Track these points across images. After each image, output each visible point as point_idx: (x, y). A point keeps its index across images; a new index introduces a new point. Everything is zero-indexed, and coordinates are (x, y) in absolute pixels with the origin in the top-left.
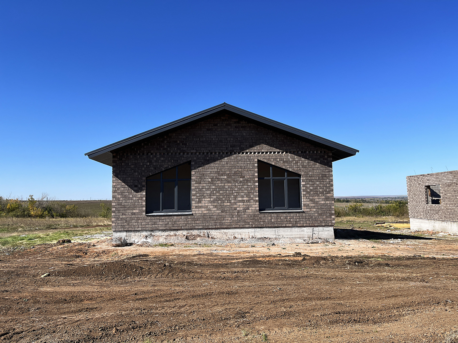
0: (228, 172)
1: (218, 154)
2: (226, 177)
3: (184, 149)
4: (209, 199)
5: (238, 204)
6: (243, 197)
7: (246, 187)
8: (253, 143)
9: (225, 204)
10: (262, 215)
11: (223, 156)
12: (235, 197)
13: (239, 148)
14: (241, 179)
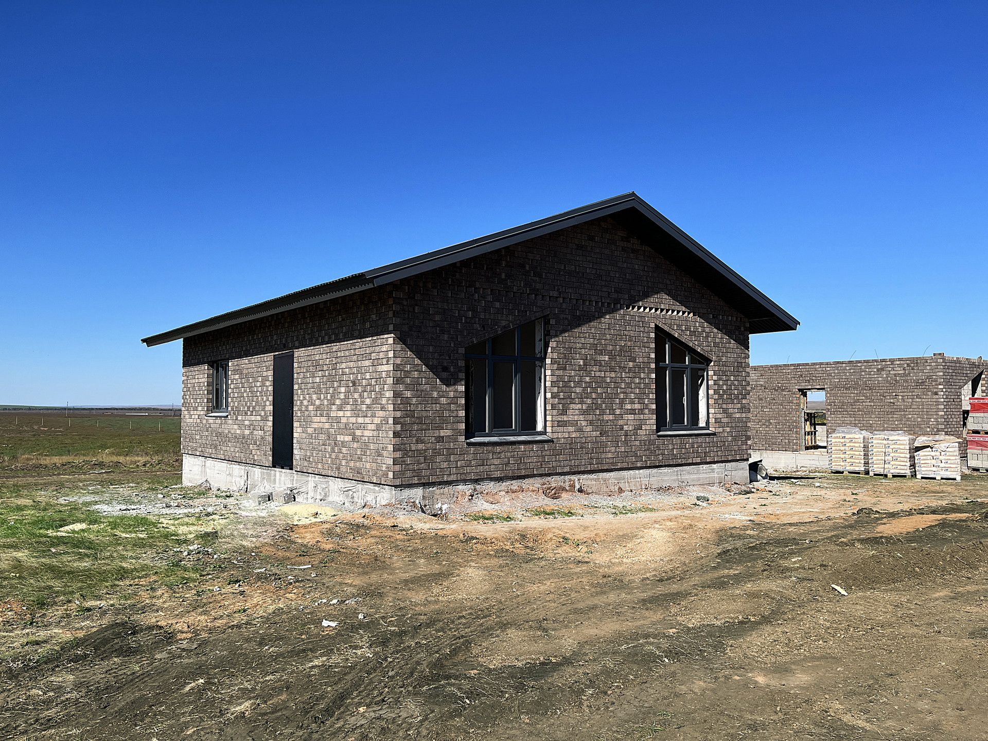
0: (611, 348)
1: (594, 305)
2: (607, 358)
3: (538, 286)
4: (579, 406)
5: (626, 417)
6: (632, 403)
7: (637, 380)
8: (648, 287)
9: (606, 417)
10: (661, 441)
11: (603, 312)
12: (622, 402)
13: (628, 296)
14: (631, 364)
